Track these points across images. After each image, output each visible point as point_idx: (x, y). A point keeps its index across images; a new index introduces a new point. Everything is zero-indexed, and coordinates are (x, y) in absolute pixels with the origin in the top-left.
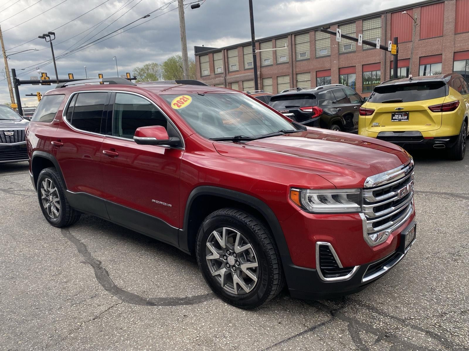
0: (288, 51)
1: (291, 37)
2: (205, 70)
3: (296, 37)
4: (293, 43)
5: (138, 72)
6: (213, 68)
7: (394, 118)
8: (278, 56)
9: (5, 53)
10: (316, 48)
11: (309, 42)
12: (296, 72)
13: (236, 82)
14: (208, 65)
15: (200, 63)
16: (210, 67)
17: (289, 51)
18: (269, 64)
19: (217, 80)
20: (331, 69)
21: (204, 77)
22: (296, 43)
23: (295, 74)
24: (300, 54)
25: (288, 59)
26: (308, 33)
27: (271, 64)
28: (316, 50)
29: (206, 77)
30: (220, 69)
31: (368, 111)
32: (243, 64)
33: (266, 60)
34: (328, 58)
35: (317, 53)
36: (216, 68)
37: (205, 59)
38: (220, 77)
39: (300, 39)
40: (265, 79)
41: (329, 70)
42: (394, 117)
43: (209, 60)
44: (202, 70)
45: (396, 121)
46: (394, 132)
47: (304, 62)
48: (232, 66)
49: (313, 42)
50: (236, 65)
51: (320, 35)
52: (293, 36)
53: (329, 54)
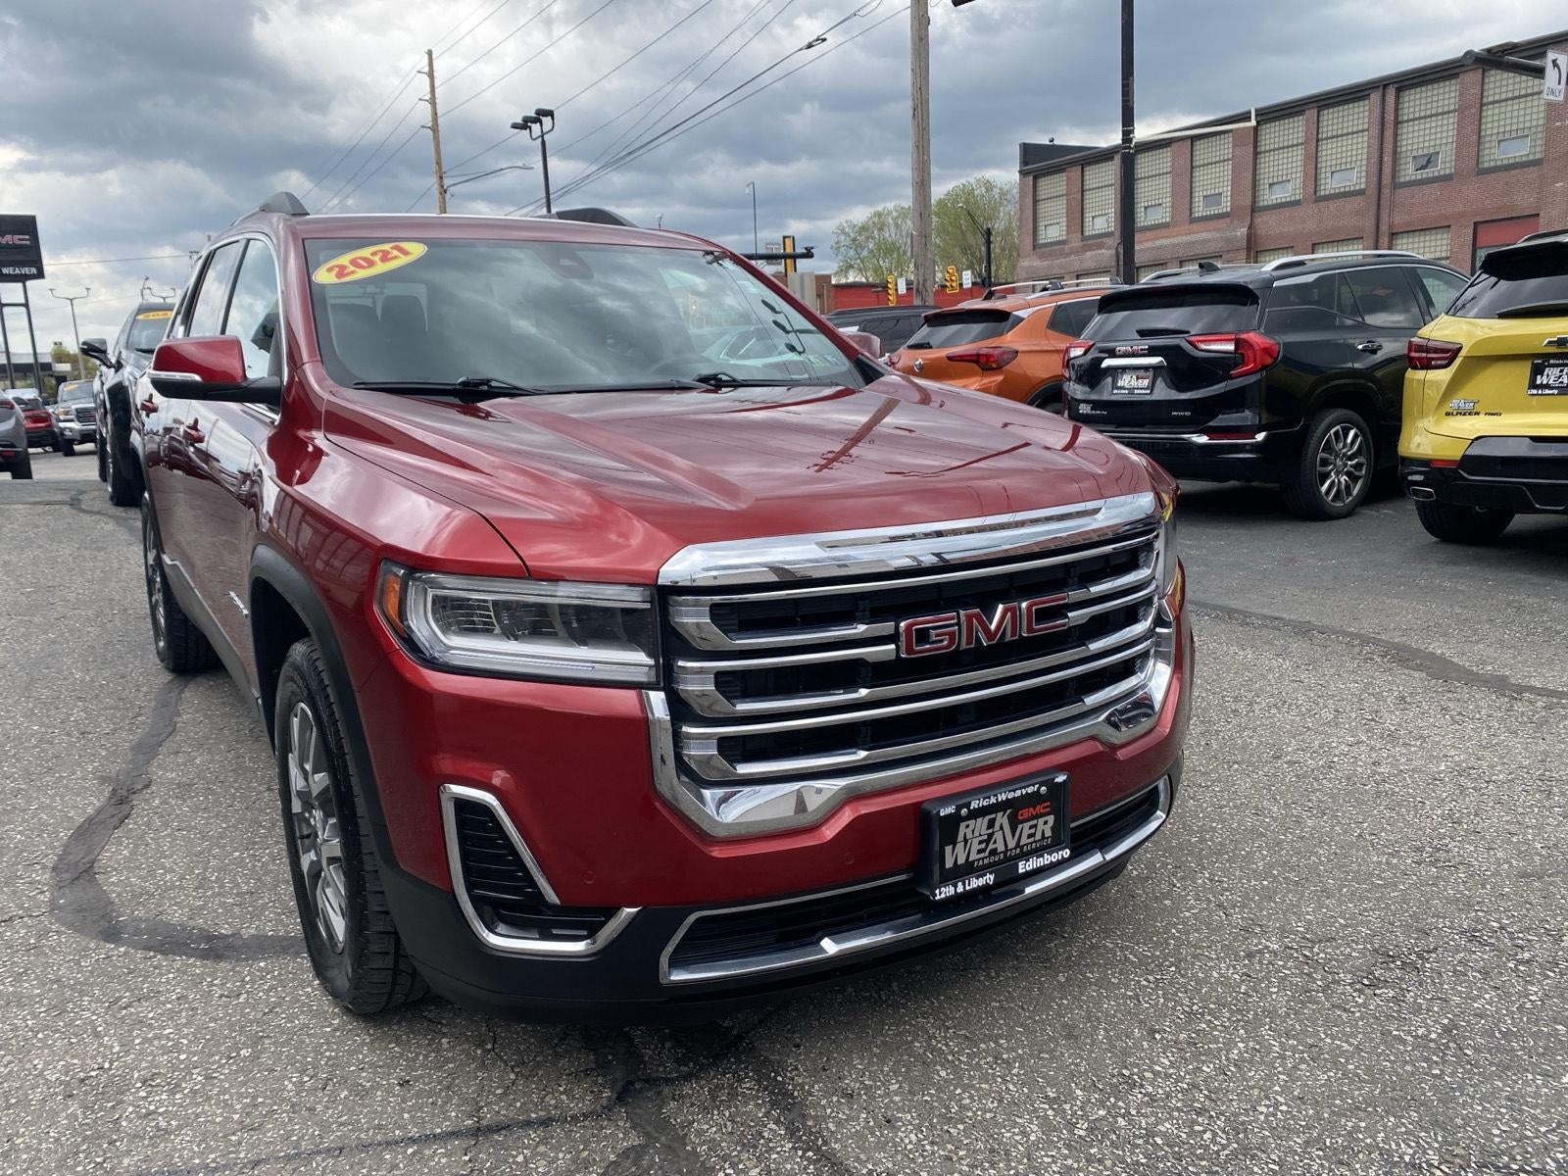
0: (1365, 150)
1: (1384, 96)
2: (1051, 225)
3: (1401, 94)
4: (1390, 117)
5: (849, 236)
6: (1077, 216)
7: (1538, 382)
8: (1323, 170)
9: (441, 178)
10: (1483, 134)
11: (1454, 111)
12: (1390, 226)
13: (1155, 265)
14: (1060, 206)
15: (1035, 201)
16: (1067, 213)
17: (1369, 147)
18: (1286, 197)
19: (1090, 259)
20: (1538, 215)
21: (1043, 250)
22: (1400, 119)
23: (1387, 235)
24: (1414, 157)
25: (1363, 180)
26: (1455, 76)
27: (1293, 199)
28: (1482, 140)
29: (1053, 248)
30: (1103, 219)
31: (1436, 350)
32: (1188, 199)
33: (1274, 184)
34: (1532, 173)
35: (1487, 152)
36: (1088, 216)
37: (1054, 186)
38: (1100, 246)
39: (1415, 102)
40: (1267, 253)
41: (1533, 218)
42: (1539, 377)
43: (1067, 190)
44: (1041, 224)
45: (1547, 391)
46: (1535, 439)
47: (1427, 189)
48: (1146, 208)
49: (1473, 110)
50: (1160, 205)
51: (1501, 83)
52: (1391, 92)
53: (1538, 156)
